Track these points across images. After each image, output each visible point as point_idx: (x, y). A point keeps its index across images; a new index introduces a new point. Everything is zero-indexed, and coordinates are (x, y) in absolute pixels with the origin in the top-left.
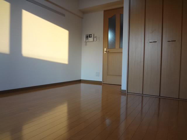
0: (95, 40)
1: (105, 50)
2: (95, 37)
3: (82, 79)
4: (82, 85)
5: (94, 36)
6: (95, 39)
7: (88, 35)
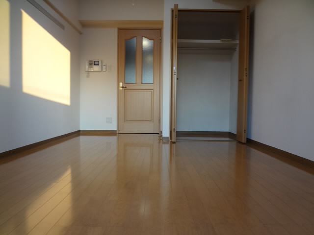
0: (104, 70)
1: (121, 84)
2: (104, 65)
3: (81, 128)
4: (82, 138)
5: (102, 63)
6: (104, 67)
7: (92, 61)
